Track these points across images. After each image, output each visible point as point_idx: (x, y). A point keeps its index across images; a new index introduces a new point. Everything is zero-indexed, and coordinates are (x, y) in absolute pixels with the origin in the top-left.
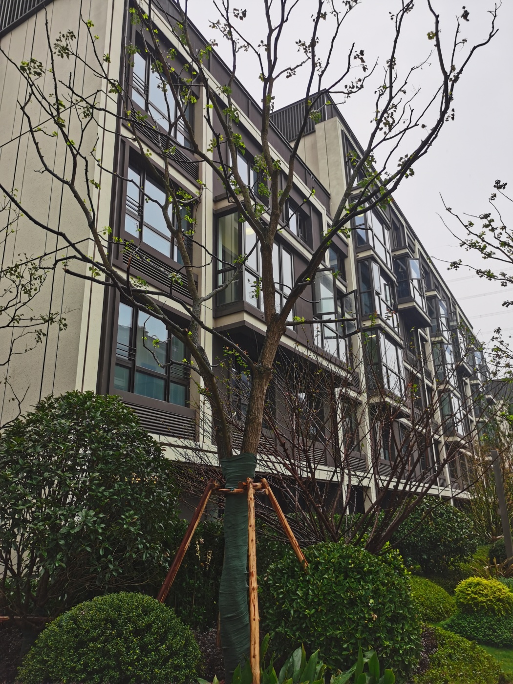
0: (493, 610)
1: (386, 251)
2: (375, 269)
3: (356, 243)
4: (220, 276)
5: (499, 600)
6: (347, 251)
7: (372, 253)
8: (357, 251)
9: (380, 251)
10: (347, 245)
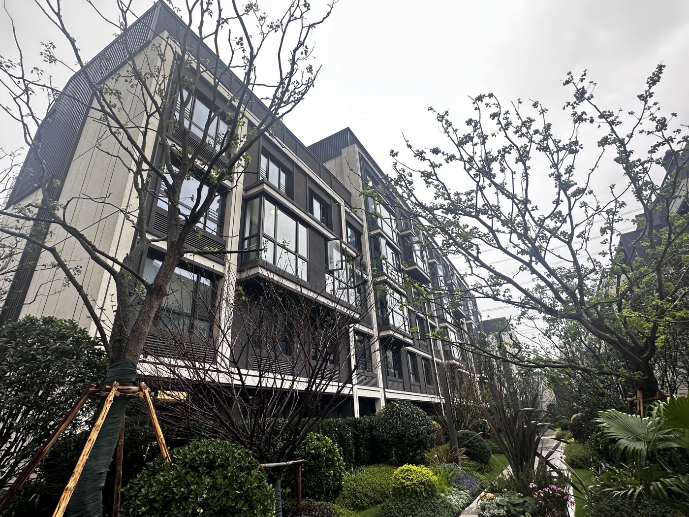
0: (416, 492)
1: (393, 230)
2: (383, 242)
3: (369, 224)
4: (246, 242)
5: (422, 483)
6: (363, 230)
7: (380, 231)
8: (370, 230)
9: (387, 230)
10: (362, 226)
